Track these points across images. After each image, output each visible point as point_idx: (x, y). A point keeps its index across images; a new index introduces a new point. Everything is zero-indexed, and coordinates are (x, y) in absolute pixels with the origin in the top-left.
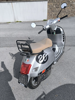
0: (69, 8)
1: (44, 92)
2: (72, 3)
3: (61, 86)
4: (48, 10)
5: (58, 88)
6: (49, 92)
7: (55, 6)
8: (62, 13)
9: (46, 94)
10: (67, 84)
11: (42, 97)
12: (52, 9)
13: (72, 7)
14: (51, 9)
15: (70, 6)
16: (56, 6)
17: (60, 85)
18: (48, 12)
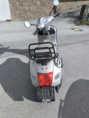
0: (34, 7)
1: (60, 99)
2: (36, 2)
3: (71, 87)
4: (10, 8)
5: (69, 89)
6: (65, 97)
7: (18, 3)
8: (27, 13)
9: (64, 100)
10: (73, 83)
11: (63, 105)
12: (16, 7)
13: (36, 6)
14: (14, 6)
15: (34, 5)
16: (20, 3)
17: (69, 86)
18: (11, 10)
